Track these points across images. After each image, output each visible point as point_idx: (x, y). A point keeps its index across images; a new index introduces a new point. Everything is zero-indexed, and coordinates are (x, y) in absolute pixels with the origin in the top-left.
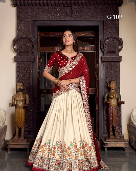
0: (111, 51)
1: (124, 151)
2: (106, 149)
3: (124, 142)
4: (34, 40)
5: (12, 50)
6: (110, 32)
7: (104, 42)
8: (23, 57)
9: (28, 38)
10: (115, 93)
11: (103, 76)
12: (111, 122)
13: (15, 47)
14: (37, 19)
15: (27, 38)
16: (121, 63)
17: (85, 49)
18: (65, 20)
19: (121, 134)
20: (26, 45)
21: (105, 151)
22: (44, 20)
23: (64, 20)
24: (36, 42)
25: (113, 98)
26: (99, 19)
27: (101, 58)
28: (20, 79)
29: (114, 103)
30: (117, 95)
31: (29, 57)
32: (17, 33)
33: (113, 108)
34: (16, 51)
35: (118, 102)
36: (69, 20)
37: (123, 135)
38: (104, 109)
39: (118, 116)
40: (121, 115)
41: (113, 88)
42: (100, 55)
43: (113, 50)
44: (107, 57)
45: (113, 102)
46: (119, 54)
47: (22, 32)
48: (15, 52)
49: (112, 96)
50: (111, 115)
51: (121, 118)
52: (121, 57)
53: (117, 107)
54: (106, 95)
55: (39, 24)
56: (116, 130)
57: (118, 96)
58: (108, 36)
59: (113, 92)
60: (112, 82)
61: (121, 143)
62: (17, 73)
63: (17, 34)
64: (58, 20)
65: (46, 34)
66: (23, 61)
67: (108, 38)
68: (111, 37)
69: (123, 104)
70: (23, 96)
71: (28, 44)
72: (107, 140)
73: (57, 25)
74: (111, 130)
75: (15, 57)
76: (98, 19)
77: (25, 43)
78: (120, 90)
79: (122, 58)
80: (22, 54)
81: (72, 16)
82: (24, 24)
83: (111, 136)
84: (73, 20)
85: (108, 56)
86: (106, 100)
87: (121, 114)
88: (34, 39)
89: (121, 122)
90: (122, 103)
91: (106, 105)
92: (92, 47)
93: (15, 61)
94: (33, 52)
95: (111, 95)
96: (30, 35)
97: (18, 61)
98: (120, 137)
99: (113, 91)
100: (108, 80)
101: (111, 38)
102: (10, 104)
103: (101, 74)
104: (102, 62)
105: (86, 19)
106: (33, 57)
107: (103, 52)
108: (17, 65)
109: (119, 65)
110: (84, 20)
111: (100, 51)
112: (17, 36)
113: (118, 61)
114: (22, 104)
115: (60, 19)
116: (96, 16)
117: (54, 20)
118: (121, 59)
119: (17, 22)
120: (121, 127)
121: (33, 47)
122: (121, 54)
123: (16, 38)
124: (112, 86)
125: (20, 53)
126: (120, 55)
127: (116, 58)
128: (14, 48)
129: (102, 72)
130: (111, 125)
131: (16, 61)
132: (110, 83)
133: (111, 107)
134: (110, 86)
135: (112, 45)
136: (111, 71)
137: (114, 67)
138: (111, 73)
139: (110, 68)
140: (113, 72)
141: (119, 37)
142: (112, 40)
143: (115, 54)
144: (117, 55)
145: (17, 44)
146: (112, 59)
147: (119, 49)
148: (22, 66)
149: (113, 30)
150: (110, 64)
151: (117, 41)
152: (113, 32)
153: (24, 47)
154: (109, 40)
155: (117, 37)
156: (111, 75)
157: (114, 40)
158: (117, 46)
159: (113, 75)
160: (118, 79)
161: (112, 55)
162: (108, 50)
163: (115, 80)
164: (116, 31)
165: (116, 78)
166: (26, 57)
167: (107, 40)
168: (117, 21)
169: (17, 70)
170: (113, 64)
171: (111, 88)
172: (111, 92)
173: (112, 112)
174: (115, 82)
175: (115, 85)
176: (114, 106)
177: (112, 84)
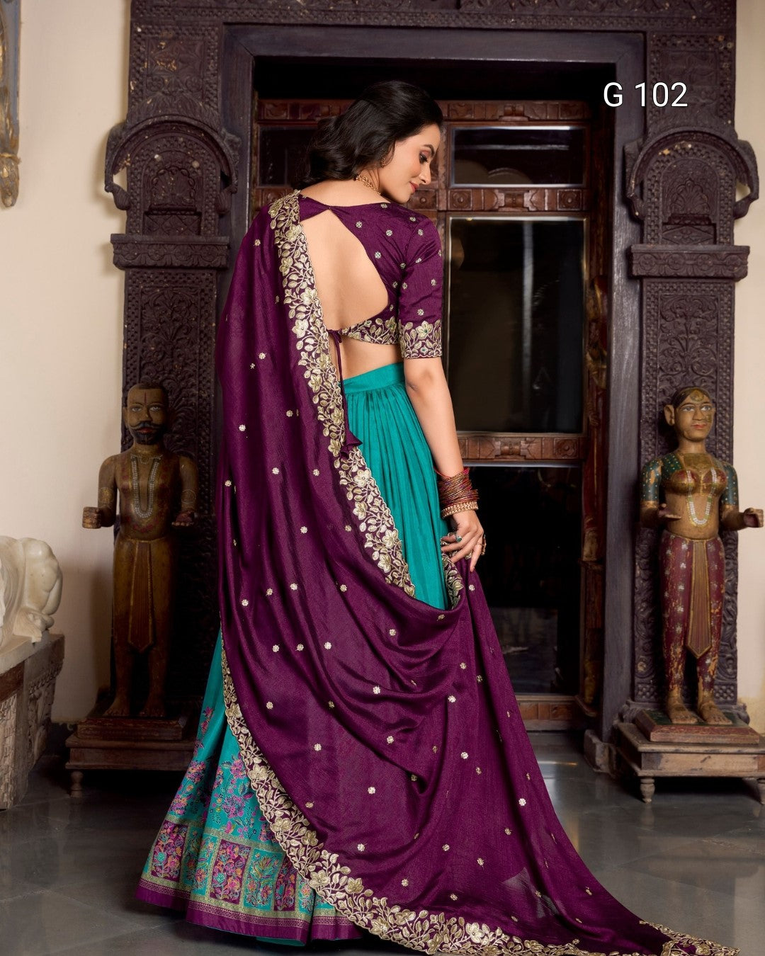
0: (684, 217)
1: (752, 802)
2: (648, 788)
3: (756, 745)
4: (232, 143)
5: (97, 196)
7: (645, 162)
8: (166, 237)
9: (196, 128)
10: (706, 462)
11: (634, 363)
12: (679, 629)
13: (117, 180)
14: (250, 14)
15: (189, 125)
16: (743, 290)
17: (522, 206)
18: (417, 28)
19: (735, 700)
20: (180, 169)
21: (640, 796)
22: (292, 21)
23: (411, 23)
24: (241, 152)
25: (695, 490)
26: (620, 27)
27: (628, 255)
28: (142, 368)
29: (700, 518)
30: (719, 474)
31: (201, 239)
32: (133, 99)
33: (691, 546)
34: (123, 202)
35: (724, 515)
36: (440, 24)
37: (745, 707)
38: (634, 553)
39: (719, 597)
40: (734, 592)
41: (698, 434)
42: (622, 236)
43: (698, 209)
44: (660, 247)
45: (693, 512)
46: (731, 235)
47: (159, 94)
48: (120, 207)
49: (688, 481)
50: (681, 588)
51: (736, 608)
52: (745, 251)
53: (715, 541)
54: (654, 475)
55: (264, 44)
56: (708, 679)
57: (723, 478)
58: (674, 126)
59: (696, 457)
60: (688, 400)
61: (739, 753)
62: (126, 331)
63: (131, 104)
64: (377, 22)
65: (294, 111)
66: (167, 260)
67: (668, 141)
68: (688, 135)
69: (757, 524)
70: (164, 468)
71: (196, 164)
72: (654, 736)
73: (367, 55)
74: (678, 676)
75: (116, 240)
76: (611, 28)
77: (180, 156)
78: (731, 448)
79: (750, 259)
80: (160, 219)
81: (458, 6)
82: (170, 41)
83: (679, 709)
84: (468, 25)
85: (670, 247)
86: (651, 504)
87: (735, 586)
88: (231, 136)
89: (735, 630)
90: (749, 520)
91: (647, 534)
92: (564, 194)
93: (118, 264)
94: (222, 214)
95: (683, 473)
96: (210, 113)
97: (136, 262)
98: (730, 716)
99: (693, 449)
100: (666, 385)
101: (688, 141)
102: (88, 511)
103: (622, 347)
104: (630, 277)
105: (545, 23)
106: (224, 239)
107: (637, 221)
108: (127, 285)
109: (732, 300)
110: (530, 26)
111: (619, 212)
112: (130, 116)
113: (728, 273)
114: (160, 514)
115: (385, 22)
116: (603, 8)
117: (354, 22)
118: (744, 265)
119: (133, 31)
120: (734, 659)
121: (226, 180)
122: (743, 233)
123: (123, 126)
124: (688, 419)
125: (147, 214)
126: (739, 241)
127: (713, 255)
128: (110, 187)
129: (631, 340)
130: (679, 650)
131: (124, 261)
132: (677, 400)
133: (679, 540)
134: (676, 418)
135: (690, 179)
136: (682, 332)
137: (703, 311)
138: (684, 343)
139: (677, 317)
140: (693, 339)
141: (736, 135)
142: (691, 149)
143: (711, 236)
144: (720, 242)
145: (128, 164)
146: (691, 262)
147: (736, 204)
148: (158, 290)
149: (703, 93)
150: (676, 290)
151: (721, 157)
152: (702, 101)
153: (173, 182)
154: (677, 151)
155: (723, 136)
156: (682, 357)
157: (703, 152)
158: (722, 189)
159: (694, 358)
160: (722, 383)
161: (693, 239)
162: (671, 208)
163: (705, 387)
164: (722, 100)
165: (710, 376)
166: (182, 238)
167: (666, 152)
168: (726, 40)
169: (129, 317)
170: (695, 293)
171: (686, 433)
172: (682, 458)
173: (689, 571)
174: (706, 398)
175: (710, 416)
176: (698, 537)
177: (691, 408)
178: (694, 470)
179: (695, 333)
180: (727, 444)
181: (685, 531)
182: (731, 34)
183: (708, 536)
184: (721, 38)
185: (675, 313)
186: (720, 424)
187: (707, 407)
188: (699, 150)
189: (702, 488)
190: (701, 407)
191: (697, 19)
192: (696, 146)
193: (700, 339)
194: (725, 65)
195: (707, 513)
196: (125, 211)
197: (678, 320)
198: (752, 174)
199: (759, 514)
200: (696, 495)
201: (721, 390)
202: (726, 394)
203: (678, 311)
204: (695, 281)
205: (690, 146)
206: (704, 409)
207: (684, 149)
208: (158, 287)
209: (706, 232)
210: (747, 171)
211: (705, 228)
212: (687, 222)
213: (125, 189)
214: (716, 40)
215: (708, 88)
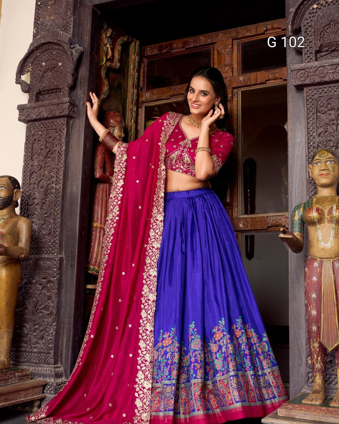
4: (77, 50)
7: (300, 15)
12: (315, 328)
13: (23, 78)
17: (279, 78)
20: (54, 69)
29: (327, 243)
31: (57, 101)
32: (35, 37)
33: (321, 264)
34: (26, 89)
44: (310, 64)
45: (320, 237)
48: (23, 91)
49: (314, 214)
50: (314, 296)
54: (298, 214)
60: (317, 157)
62: (25, 156)
63: (33, 40)
66: (41, 116)
71: (60, 64)
72: (281, 411)
75: (20, 108)
77: (53, 62)
80: (46, 96)
82: (52, 6)
85: (316, 63)
93: (20, 120)
94: (69, 87)
95: (310, 209)
97: (30, 119)
99: (325, 193)
108: (27, 132)
119: (37, 4)
124: (316, 170)
125: (37, 93)
128: (19, 81)
131: (23, 118)
132: (312, 160)
133: (313, 260)
134: (312, 172)
135: (332, 20)
136: (333, 120)
138: (334, 127)
139: (328, 110)
145: (31, 70)
146: (332, 71)
148: (40, 133)
153: (50, 75)
154: (322, 5)
156: (333, 136)
162: (320, 41)
166: (48, 102)
167: (315, 6)
169: (27, 148)
172: (314, 200)
173: (319, 282)
174: (330, 155)
176: (326, 257)
177: (318, 163)
178: (320, 207)
181: (316, 253)
183: (333, 256)
187: (331, 161)
189: (326, 220)
190: (326, 161)
195: (332, 238)
196: (28, 94)
197: (330, 112)
200: (323, 225)
206: (328, 163)
207: (327, 2)
208: (40, 131)
212: (334, 48)
213: (29, 83)
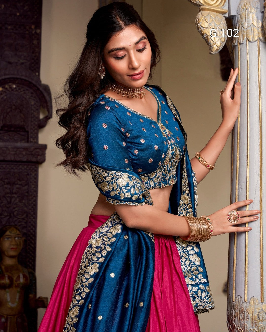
0: (11, 126)
6: (10, 63)
10: (18, 269)
16: (43, 170)
25: (10, 286)
29: (13, 303)
30: (24, 276)
33: (7, 320)
41: (12, 253)
43: (18, 122)
45: (9, 299)
46: (37, 137)
49: (6, 281)
53: (22, 316)
57: (27, 279)
58: (5, 75)
59: (12, 266)
60: (8, 233)
68: (13, 80)
69: (44, 306)
78: (34, 261)
95: (3, 276)
99: (10, 262)
101: (14, 83)
109: (37, 175)
113: (34, 160)
118: (44, 155)
122: (44, 137)
124: (7, 244)
126: (41, 141)
127: (26, 149)
132: (2, 233)
133: (1, 316)
134: (1, 244)
135: (14, 105)
136: (8, 193)
137: (21, 181)
138: (9, 199)
139: (5, 184)
140: (14, 197)
141: (40, 81)
142: (15, 88)
143: (26, 138)
144: (31, 142)
146: (13, 153)
147: (40, 120)
149: (22, 57)
150: (4, 168)
151: (32, 93)
152: (22, 61)
154: (7, 89)
155: (34, 82)
156: (8, 208)
157: (22, 90)
158: (32, 111)
159: (14, 208)
160: (30, 222)
161: (16, 139)
162: (3, 121)
163: (20, 225)
164: (33, 61)
165: (23, 219)
168: (36, 28)
170: (16, 170)
171: (6, 253)
172: (3, 267)
174: (18, 232)
175: (20, 242)
176: (12, 314)
177: (9, 238)
178: (10, 275)
179: (15, 193)
180: (33, 258)
181: (4, 311)
182: (39, 25)
183: (17, 313)
184: (33, 27)
185: (4, 182)
186: (29, 247)
187: (19, 237)
188: (19, 89)
189: (14, 285)
190: (15, 237)
191: (20, 15)
192: (18, 86)
193: (18, 197)
194: (35, 42)
195: (17, 300)
197: (6, 186)
198: (49, 104)
199: (45, 300)
200: (11, 289)
201: (29, 227)
202: (32, 229)
203: (6, 181)
204: (15, 163)
205: (14, 86)
206: (17, 239)
207: (11, 88)
209: (23, 135)
210: (46, 102)
211: (23, 133)
212: (12, 129)
214: (30, 28)
215: (25, 54)
